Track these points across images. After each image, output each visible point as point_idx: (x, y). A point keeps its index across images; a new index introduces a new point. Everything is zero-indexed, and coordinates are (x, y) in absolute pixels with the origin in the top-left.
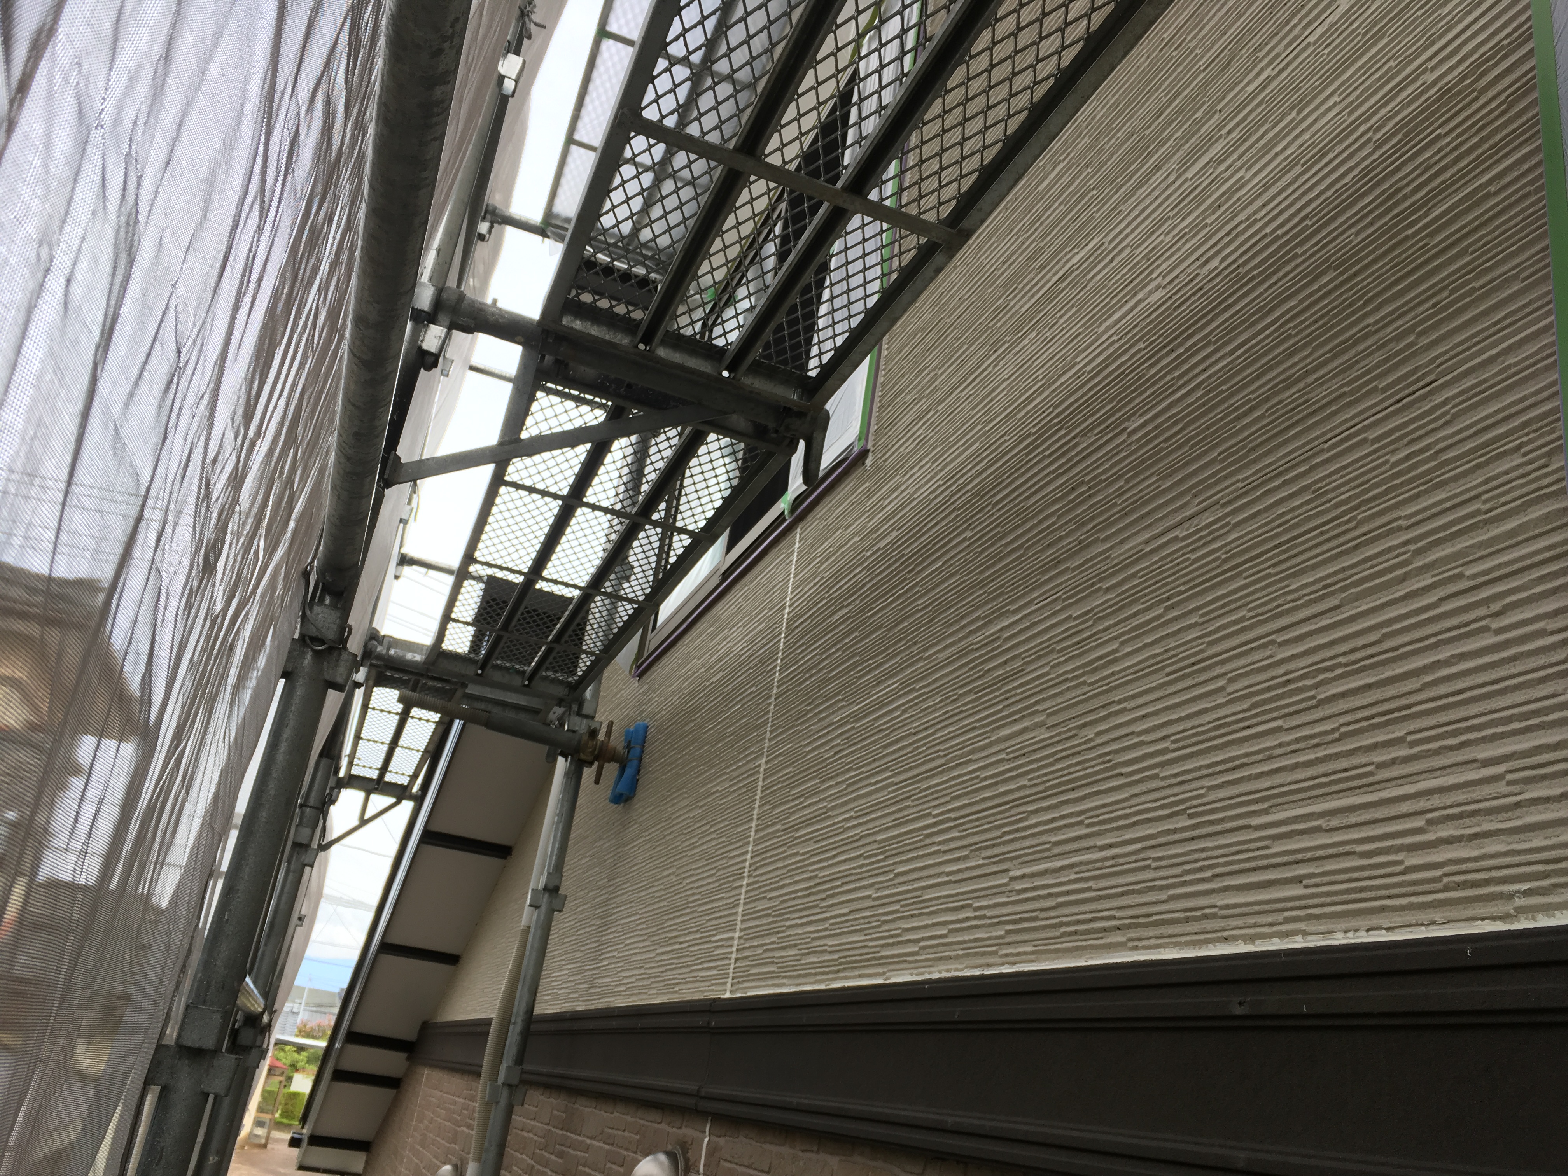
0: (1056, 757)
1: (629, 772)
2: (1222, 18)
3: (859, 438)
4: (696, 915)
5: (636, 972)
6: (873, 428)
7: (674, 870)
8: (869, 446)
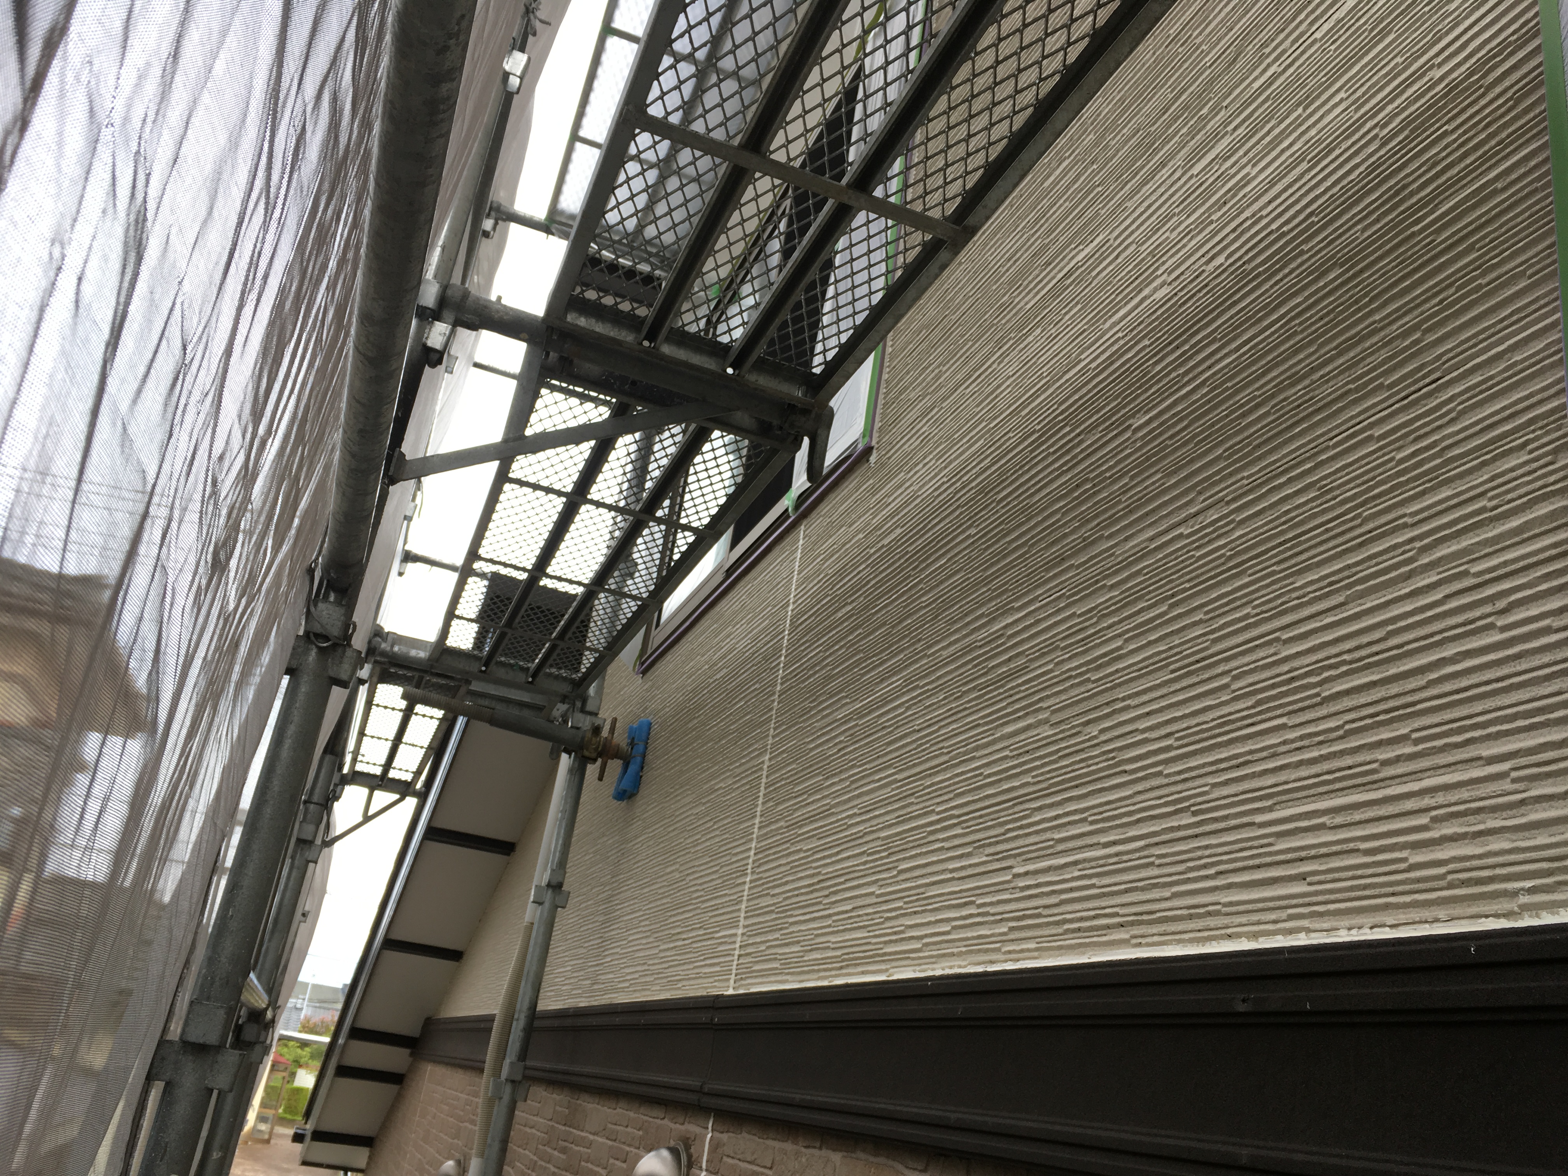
0: (1060, 754)
1: (633, 768)
2: (1228, 14)
3: (864, 435)
4: (699, 911)
5: (639, 968)
6: (878, 425)
7: (677, 866)
8: (874, 443)
